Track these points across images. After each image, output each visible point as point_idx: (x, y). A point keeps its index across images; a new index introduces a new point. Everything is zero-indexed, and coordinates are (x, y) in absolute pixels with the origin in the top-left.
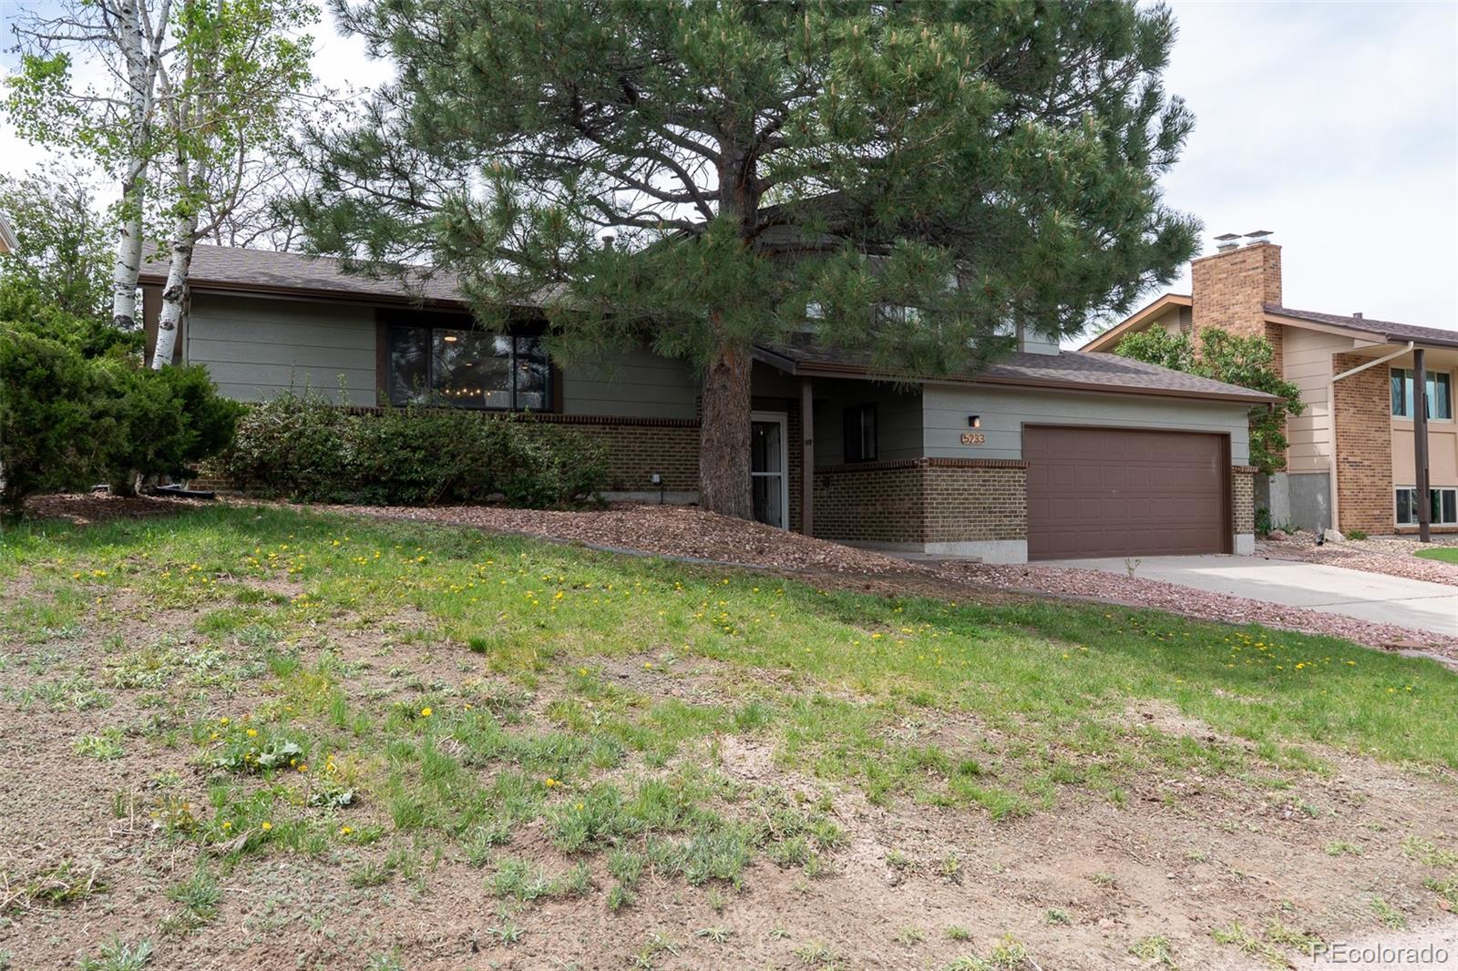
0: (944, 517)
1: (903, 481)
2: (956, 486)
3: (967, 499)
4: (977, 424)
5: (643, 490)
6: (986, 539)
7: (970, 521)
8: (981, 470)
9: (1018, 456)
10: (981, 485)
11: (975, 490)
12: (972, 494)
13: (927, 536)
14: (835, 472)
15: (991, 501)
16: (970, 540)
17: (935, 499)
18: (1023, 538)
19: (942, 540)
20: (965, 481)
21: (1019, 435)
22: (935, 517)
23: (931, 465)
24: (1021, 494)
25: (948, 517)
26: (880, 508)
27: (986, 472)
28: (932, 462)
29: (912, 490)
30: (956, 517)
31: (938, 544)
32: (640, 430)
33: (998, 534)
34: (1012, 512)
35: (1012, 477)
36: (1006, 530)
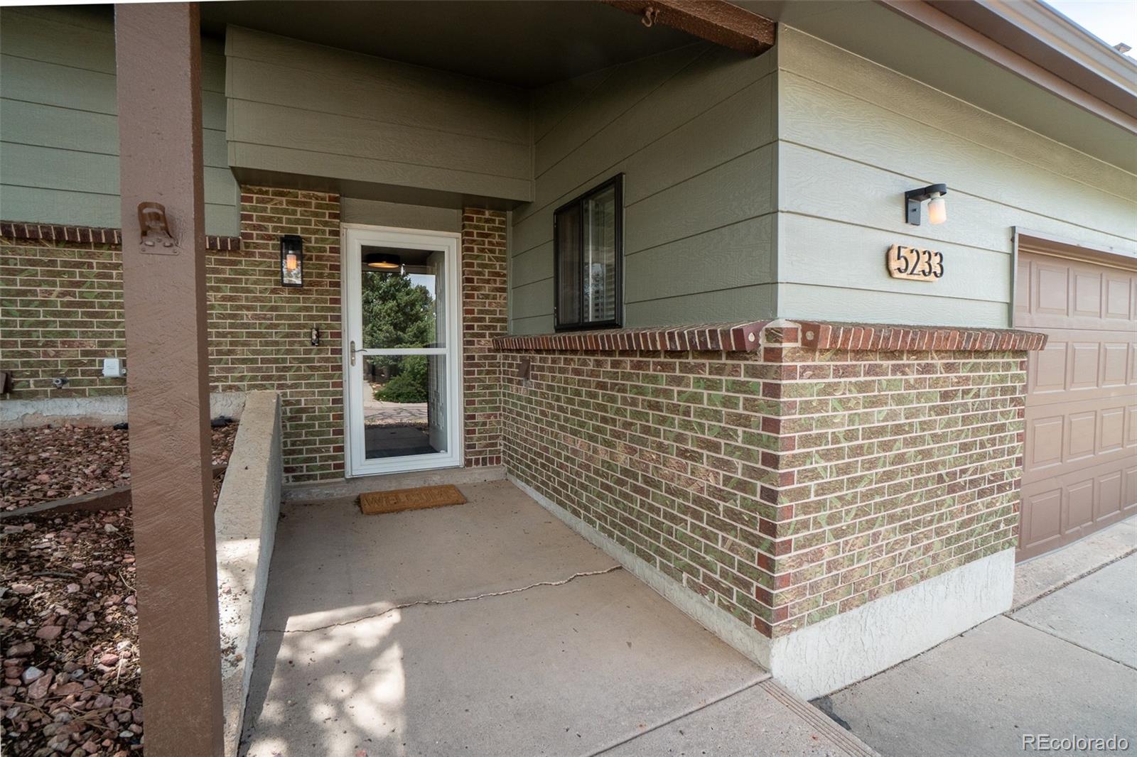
1: (696, 398)
2: (878, 416)
5: (82, 394)
7: (905, 529)
8: (937, 362)
9: (994, 319)
13: (783, 614)
14: (539, 351)
15: (956, 454)
16: (900, 585)
17: (814, 474)
19: (827, 613)
22: (809, 541)
23: (810, 347)
25: (850, 528)
26: (623, 459)
27: (949, 368)
28: (812, 337)
29: (725, 433)
33: (961, 550)
34: (996, 477)
35: (1001, 379)
36: (981, 530)
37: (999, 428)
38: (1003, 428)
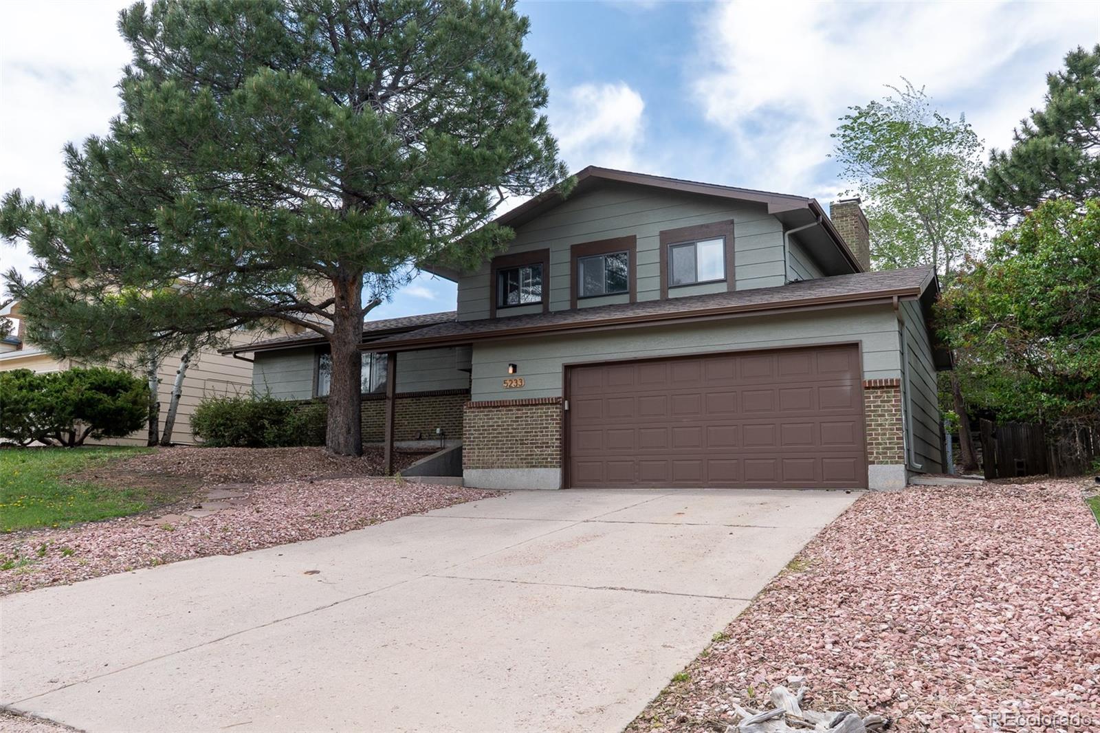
0: (479, 449)
2: (491, 423)
3: (500, 433)
5: (433, 439)
6: (518, 467)
7: (503, 452)
8: (514, 409)
9: (558, 394)
10: (514, 422)
11: (508, 425)
12: (505, 429)
13: (465, 464)
16: (502, 467)
17: (472, 434)
18: (554, 467)
19: (478, 468)
20: (499, 418)
21: (561, 375)
22: (471, 449)
24: (554, 427)
25: (483, 448)
27: (519, 410)
30: (490, 448)
31: (474, 471)
32: (433, 399)
33: (528, 463)
34: (544, 443)
35: (545, 413)
36: (538, 459)
37: (544, 428)
38: (547, 428)
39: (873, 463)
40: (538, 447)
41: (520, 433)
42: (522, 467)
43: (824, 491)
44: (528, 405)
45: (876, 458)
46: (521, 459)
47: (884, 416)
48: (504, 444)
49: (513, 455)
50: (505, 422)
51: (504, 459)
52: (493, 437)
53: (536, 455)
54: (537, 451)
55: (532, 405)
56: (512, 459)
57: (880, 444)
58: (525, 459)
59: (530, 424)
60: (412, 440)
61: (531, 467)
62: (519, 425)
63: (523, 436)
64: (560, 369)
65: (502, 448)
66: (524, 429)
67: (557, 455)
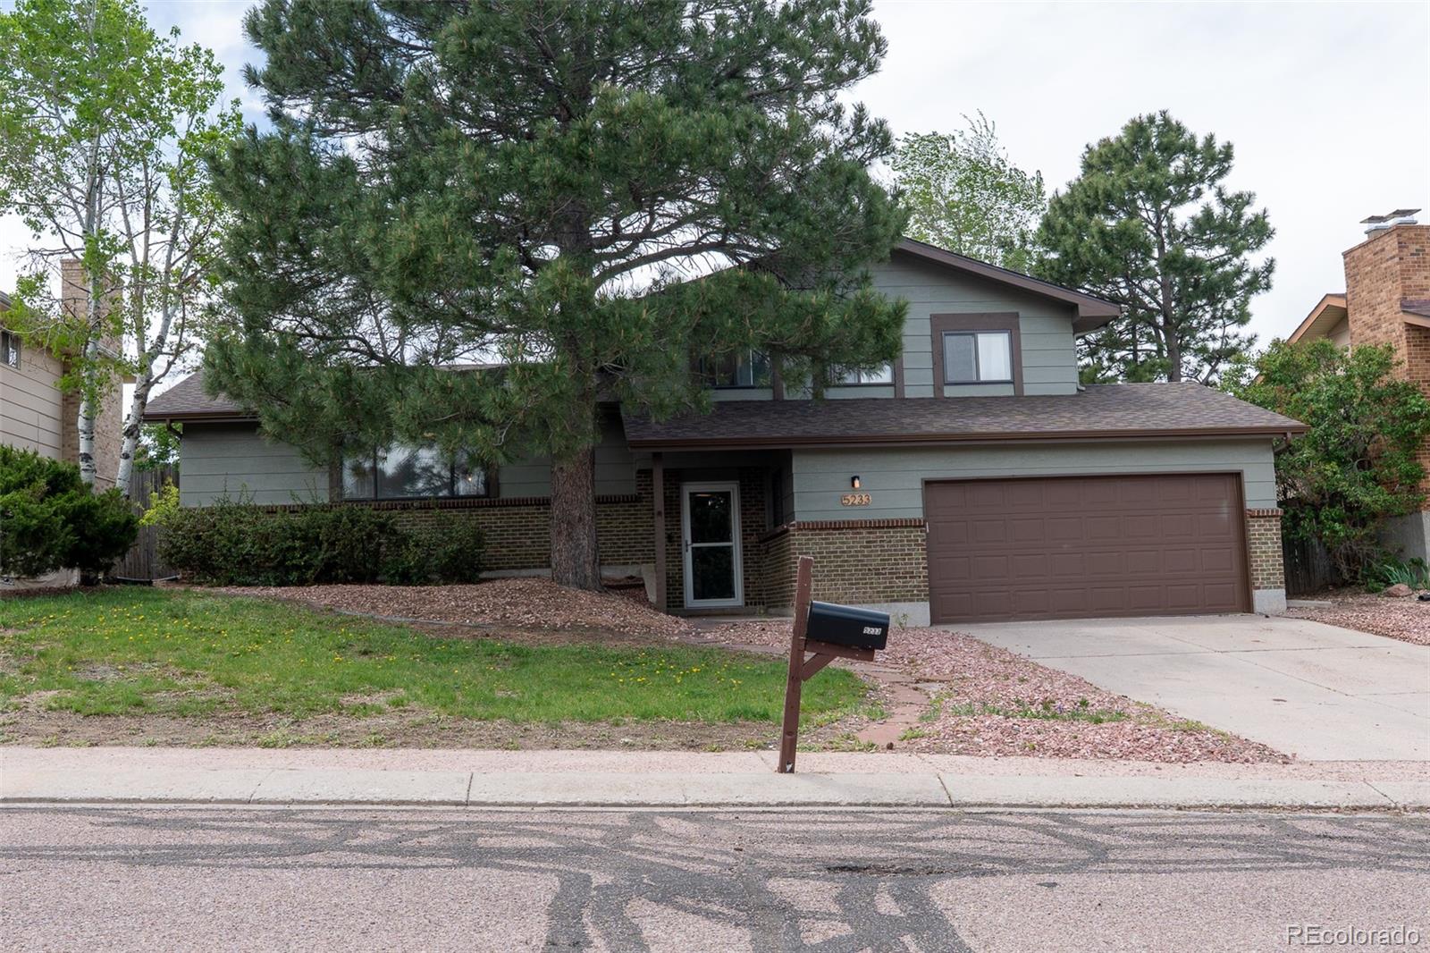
2: (832, 548)
3: (846, 561)
4: (857, 483)
6: (874, 602)
7: (852, 584)
8: (864, 531)
9: (918, 515)
10: (865, 547)
11: (857, 551)
12: (852, 556)
18: (923, 600)
20: (843, 543)
21: (920, 492)
23: (801, 529)
24: (919, 554)
27: (870, 533)
28: (803, 527)
30: (833, 580)
33: (888, 597)
34: (907, 573)
35: (906, 537)
36: (900, 592)
37: (906, 555)
38: (911, 554)
39: (1258, 588)
40: (900, 577)
41: (874, 560)
42: (879, 602)
43: (1217, 616)
44: (883, 528)
45: (1262, 583)
46: (878, 592)
47: (1267, 543)
48: (853, 575)
49: (866, 588)
50: (853, 547)
51: (853, 593)
52: (836, 566)
53: (898, 587)
54: (899, 582)
55: (888, 527)
56: (864, 593)
57: (1264, 570)
58: (883, 592)
59: (887, 551)
60: (541, 567)
61: (891, 601)
62: (872, 551)
63: (878, 565)
64: (919, 486)
65: (849, 580)
66: (879, 556)
67: (925, 586)
